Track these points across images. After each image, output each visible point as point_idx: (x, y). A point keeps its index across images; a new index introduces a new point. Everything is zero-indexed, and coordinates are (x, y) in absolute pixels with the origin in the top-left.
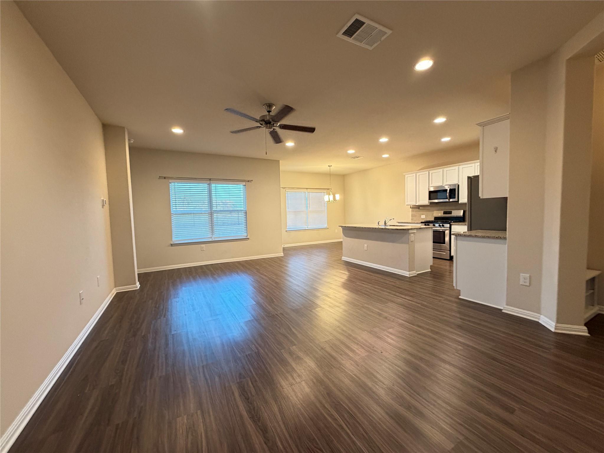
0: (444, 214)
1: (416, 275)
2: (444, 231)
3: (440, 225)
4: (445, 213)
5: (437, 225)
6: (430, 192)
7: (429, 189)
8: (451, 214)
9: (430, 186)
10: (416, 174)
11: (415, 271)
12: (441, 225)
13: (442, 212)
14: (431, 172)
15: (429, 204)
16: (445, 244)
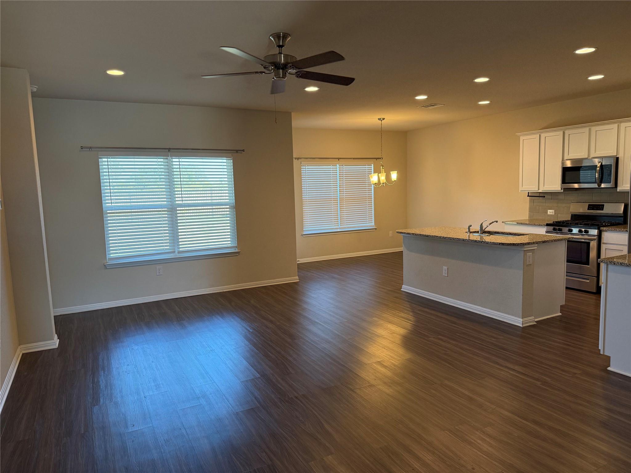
0: (588, 209)
1: (536, 323)
2: (588, 241)
3: (580, 231)
4: (591, 207)
5: (575, 230)
6: (565, 170)
7: (563, 163)
8: (603, 210)
9: (565, 158)
10: (540, 135)
11: (533, 317)
12: (583, 230)
13: (587, 205)
14: (567, 132)
15: (562, 191)
16: (589, 265)
